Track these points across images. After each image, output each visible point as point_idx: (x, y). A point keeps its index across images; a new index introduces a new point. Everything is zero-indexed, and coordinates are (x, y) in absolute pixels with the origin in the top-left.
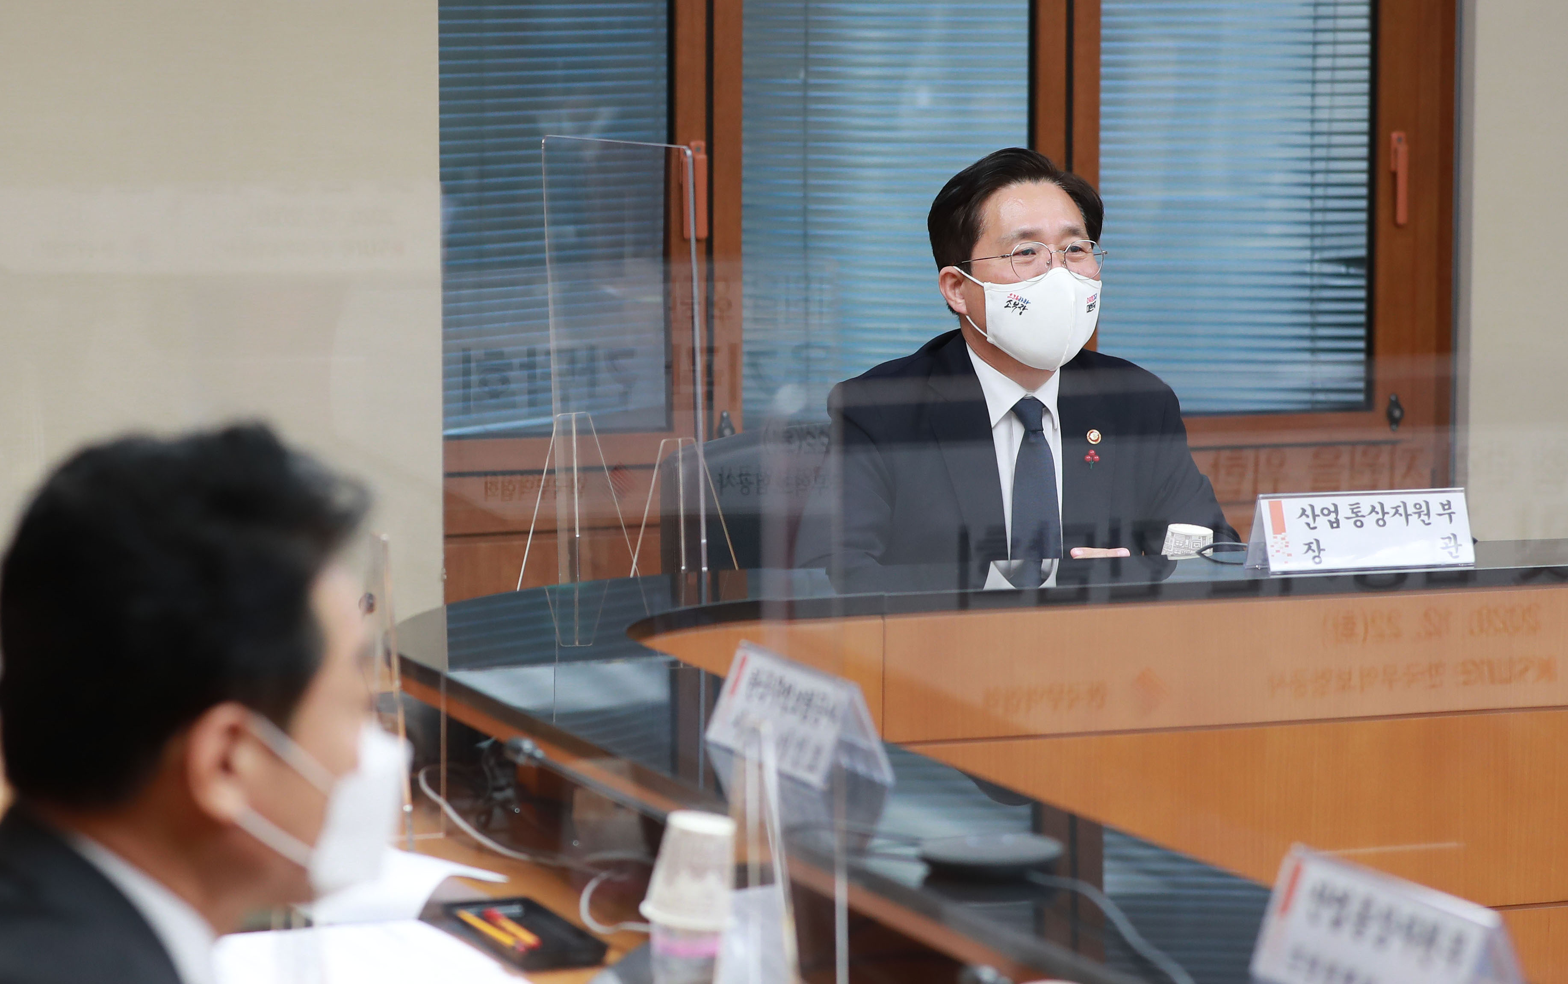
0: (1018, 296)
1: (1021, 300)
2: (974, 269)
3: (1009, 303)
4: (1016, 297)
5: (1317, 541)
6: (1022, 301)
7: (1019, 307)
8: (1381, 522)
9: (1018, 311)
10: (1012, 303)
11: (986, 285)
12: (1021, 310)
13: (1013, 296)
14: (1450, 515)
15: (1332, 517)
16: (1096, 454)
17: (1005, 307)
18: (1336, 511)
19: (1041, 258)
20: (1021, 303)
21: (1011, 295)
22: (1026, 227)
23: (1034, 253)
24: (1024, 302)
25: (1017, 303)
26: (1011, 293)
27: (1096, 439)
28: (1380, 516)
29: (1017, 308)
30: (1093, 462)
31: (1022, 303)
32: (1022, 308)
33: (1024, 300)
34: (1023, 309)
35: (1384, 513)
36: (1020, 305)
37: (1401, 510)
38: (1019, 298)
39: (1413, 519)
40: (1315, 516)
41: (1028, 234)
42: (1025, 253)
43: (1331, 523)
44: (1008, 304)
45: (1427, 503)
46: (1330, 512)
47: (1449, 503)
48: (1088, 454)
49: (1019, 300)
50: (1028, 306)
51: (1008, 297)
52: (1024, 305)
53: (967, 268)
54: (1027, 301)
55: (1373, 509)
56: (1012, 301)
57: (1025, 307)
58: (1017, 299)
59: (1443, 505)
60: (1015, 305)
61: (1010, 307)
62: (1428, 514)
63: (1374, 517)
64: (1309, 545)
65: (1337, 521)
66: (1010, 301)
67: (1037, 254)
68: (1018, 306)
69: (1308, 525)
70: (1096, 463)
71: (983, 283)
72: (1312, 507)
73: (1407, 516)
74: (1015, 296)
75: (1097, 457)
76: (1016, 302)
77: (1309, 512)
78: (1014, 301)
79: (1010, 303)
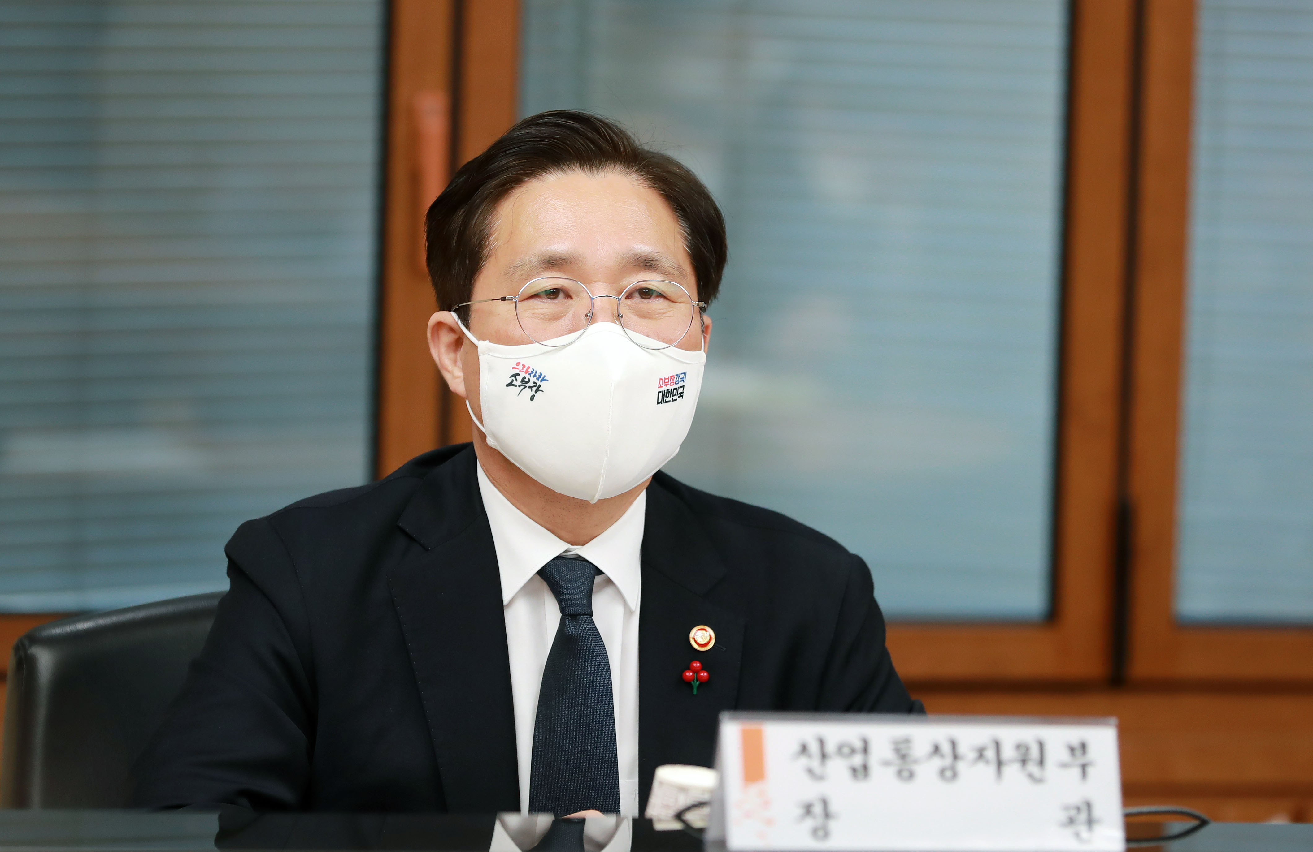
0: (529, 368)
1: (532, 375)
2: (473, 319)
3: (513, 378)
4: (525, 369)
5: (825, 803)
6: (534, 377)
7: (530, 387)
8: (949, 774)
9: (528, 393)
10: (519, 378)
11: (482, 345)
12: (533, 393)
13: (520, 367)
14: (1084, 767)
15: (857, 760)
16: (703, 669)
17: (508, 385)
18: (865, 750)
19: (578, 306)
20: (533, 379)
21: (518, 364)
22: (560, 247)
23: (568, 296)
24: (538, 379)
25: (527, 380)
26: (518, 361)
27: (706, 641)
28: (948, 761)
29: (527, 388)
30: (698, 682)
31: (535, 380)
32: (534, 389)
33: (538, 374)
34: (536, 392)
35: (956, 757)
36: (531, 384)
37: (990, 754)
38: (530, 370)
39: (1012, 771)
40: (824, 756)
41: (556, 260)
42: (553, 293)
43: (854, 770)
44: (513, 381)
45: (1041, 745)
46: (853, 751)
47: (1083, 746)
48: (689, 668)
49: (530, 374)
50: (544, 385)
51: (513, 368)
52: (539, 383)
53: (464, 314)
54: (542, 376)
55: (937, 749)
56: (518, 375)
57: (540, 386)
58: (526, 372)
59: (1072, 750)
60: (524, 382)
61: (516, 386)
62: (1041, 762)
63: (937, 763)
64: (808, 809)
65: (865, 768)
66: (516, 375)
67: (575, 298)
68: (527, 385)
69: (810, 771)
70: (703, 684)
71: (479, 340)
72: (822, 742)
73: (1000, 763)
74: (524, 366)
75: (706, 674)
76: (525, 378)
77: (814, 748)
78: (522, 375)
79: (516, 380)
